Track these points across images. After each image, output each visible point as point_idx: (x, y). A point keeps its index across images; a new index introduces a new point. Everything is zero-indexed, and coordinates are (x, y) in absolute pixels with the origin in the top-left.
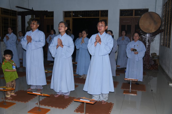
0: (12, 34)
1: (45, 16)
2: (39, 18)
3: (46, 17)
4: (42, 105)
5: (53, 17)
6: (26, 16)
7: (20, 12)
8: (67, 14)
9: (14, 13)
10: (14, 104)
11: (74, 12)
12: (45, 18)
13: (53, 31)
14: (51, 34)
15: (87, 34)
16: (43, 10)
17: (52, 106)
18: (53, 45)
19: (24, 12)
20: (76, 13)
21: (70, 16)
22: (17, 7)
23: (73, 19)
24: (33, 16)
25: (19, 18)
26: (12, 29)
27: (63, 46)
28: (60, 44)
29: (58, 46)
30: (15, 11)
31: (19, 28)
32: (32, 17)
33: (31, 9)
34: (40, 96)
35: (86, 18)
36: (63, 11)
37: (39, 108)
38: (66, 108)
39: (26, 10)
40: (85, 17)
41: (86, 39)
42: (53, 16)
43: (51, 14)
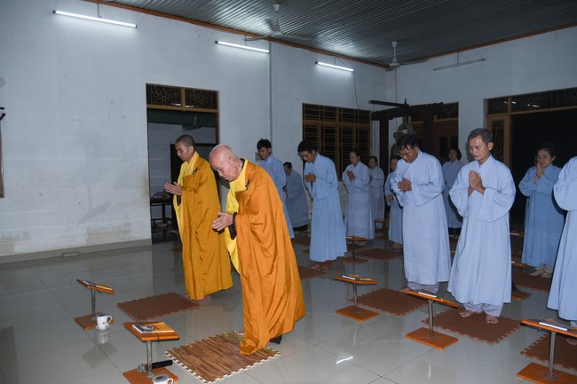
0: (360, 164)
1: (435, 117)
2: (422, 122)
3: (439, 118)
4: (437, 325)
5: (457, 116)
6: (390, 121)
7: (377, 112)
8: (494, 106)
9: (363, 116)
10: (374, 314)
11: (514, 98)
12: (436, 120)
13: (455, 153)
14: (449, 160)
15: (552, 157)
16: (432, 102)
17: (462, 332)
18: (460, 186)
19: (386, 111)
20: (522, 100)
21: (504, 110)
22: (373, 102)
23: (514, 118)
24: (407, 120)
25: (376, 125)
26: (357, 155)
27: (484, 189)
28: (477, 185)
29: (470, 190)
30: (367, 112)
31: (375, 150)
32: (404, 120)
33: (403, 103)
34: (435, 301)
35: (554, 111)
36: (485, 100)
37: (431, 332)
38: (497, 341)
39: (391, 107)
40: (552, 110)
41: (551, 169)
42: (456, 114)
43: (451, 110)
